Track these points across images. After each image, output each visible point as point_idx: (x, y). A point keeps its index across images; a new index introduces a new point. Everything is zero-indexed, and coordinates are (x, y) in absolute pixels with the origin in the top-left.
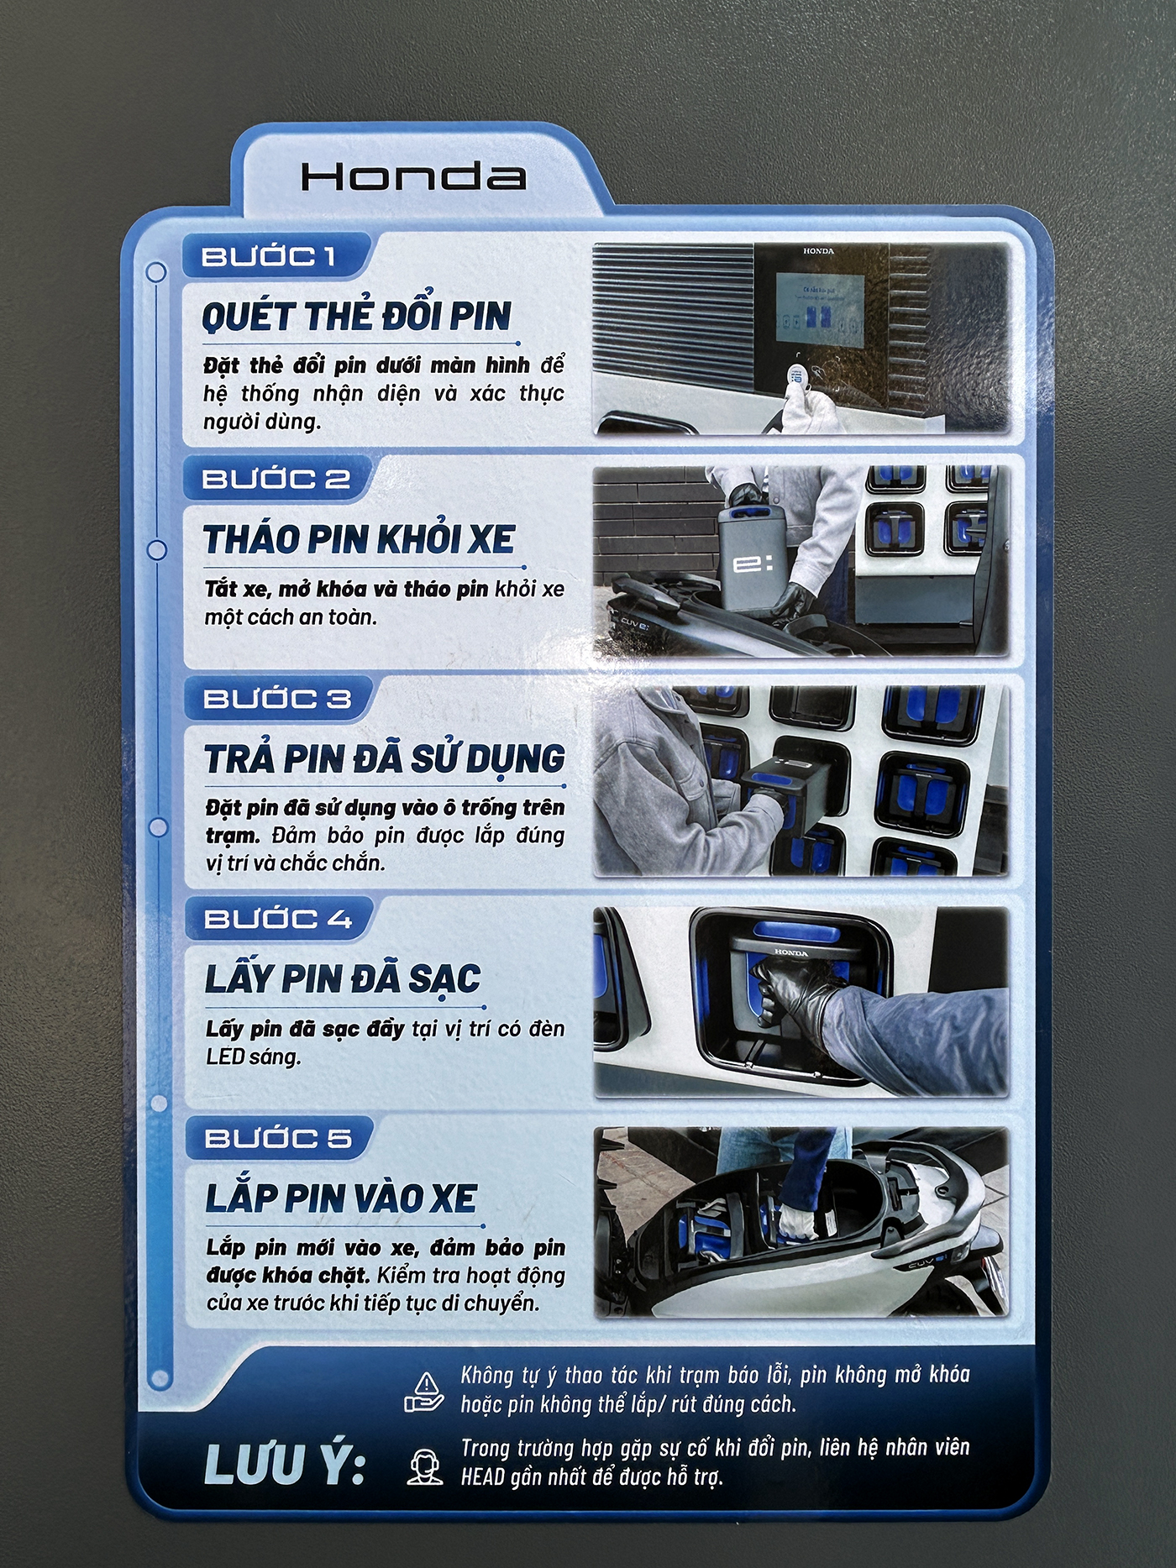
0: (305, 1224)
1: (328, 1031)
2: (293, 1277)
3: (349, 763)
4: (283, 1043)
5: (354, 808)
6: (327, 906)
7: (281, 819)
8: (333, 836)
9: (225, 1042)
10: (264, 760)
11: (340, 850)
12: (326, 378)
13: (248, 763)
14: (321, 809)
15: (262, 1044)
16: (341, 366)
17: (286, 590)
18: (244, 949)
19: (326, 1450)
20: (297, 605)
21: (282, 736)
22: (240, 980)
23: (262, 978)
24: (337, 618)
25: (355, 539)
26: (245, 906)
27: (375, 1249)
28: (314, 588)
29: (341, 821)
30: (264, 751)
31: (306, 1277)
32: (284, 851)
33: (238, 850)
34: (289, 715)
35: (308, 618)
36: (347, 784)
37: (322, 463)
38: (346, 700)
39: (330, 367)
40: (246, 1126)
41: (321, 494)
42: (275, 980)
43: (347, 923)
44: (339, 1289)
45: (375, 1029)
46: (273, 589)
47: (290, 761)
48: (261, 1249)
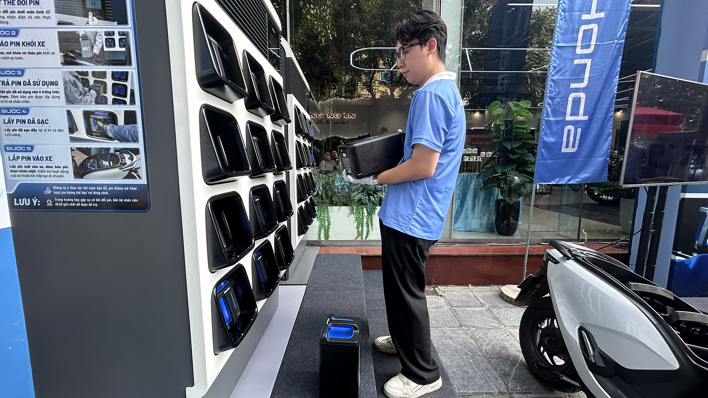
0: (24, 163)
1: (25, 130)
2: (24, 171)
3: (22, 84)
4: (18, 132)
5: (24, 92)
6: (22, 109)
7: (12, 94)
8: (21, 97)
9: (8, 132)
10: (8, 84)
11: (23, 99)
12: (8, 14)
13: (5, 84)
14: (18, 92)
15: (14, 133)
16: (11, 12)
17: (7, 53)
18: (9, 116)
19: (33, 200)
20: (10, 56)
21: (10, 79)
22: (9, 122)
23: (13, 121)
24: (17, 58)
25: (18, 44)
26: (8, 109)
27: (37, 167)
28: (12, 53)
29: (22, 94)
30: (8, 82)
31: (26, 171)
32: (13, 99)
33: (6, 99)
34: (11, 76)
35: (12, 58)
36: (22, 88)
37: (10, 30)
38: (20, 73)
39: (9, 12)
40: (13, 146)
41: (11, 36)
42: (15, 122)
43: (25, 112)
44: (32, 173)
45: (32, 130)
46: (5, 53)
47: (12, 84)
48: (18, 167)
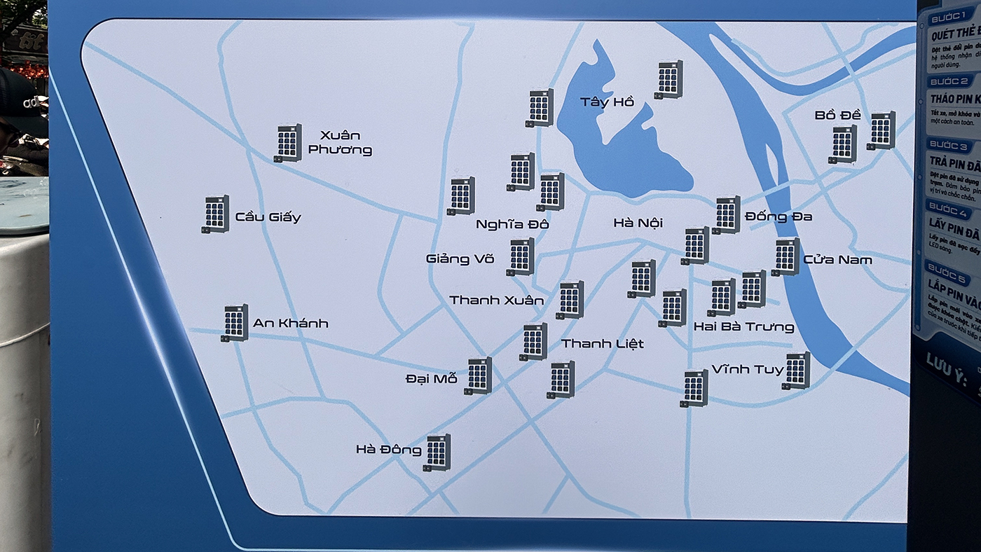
0: (951, 301)
1: (959, 246)
2: (949, 315)
3: (966, 167)
4: (948, 246)
5: (967, 181)
6: (960, 208)
7: (948, 181)
8: (962, 188)
9: (934, 240)
10: (944, 163)
11: (963, 193)
12: (962, 51)
13: (941, 163)
14: (959, 179)
15: (942, 244)
16: (966, 47)
17: (951, 114)
18: (939, 216)
19: (956, 371)
20: (953, 118)
21: (950, 156)
22: (937, 224)
23: (943, 225)
24: (964, 123)
25: (969, 99)
26: (940, 203)
27: (971, 317)
28: (958, 113)
29: (964, 184)
30: (944, 160)
31: (952, 316)
32: (949, 190)
33: (938, 187)
34: (950, 150)
35: (956, 122)
36: (965, 173)
37: (960, 76)
38: (965, 147)
39: (963, 48)
40: (939, 266)
41: (960, 86)
42: (946, 226)
43: (965, 215)
44: (961, 324)
45: (972, 250)
46: (947, 113)
47: (951, 164)
48: (942, 303)
